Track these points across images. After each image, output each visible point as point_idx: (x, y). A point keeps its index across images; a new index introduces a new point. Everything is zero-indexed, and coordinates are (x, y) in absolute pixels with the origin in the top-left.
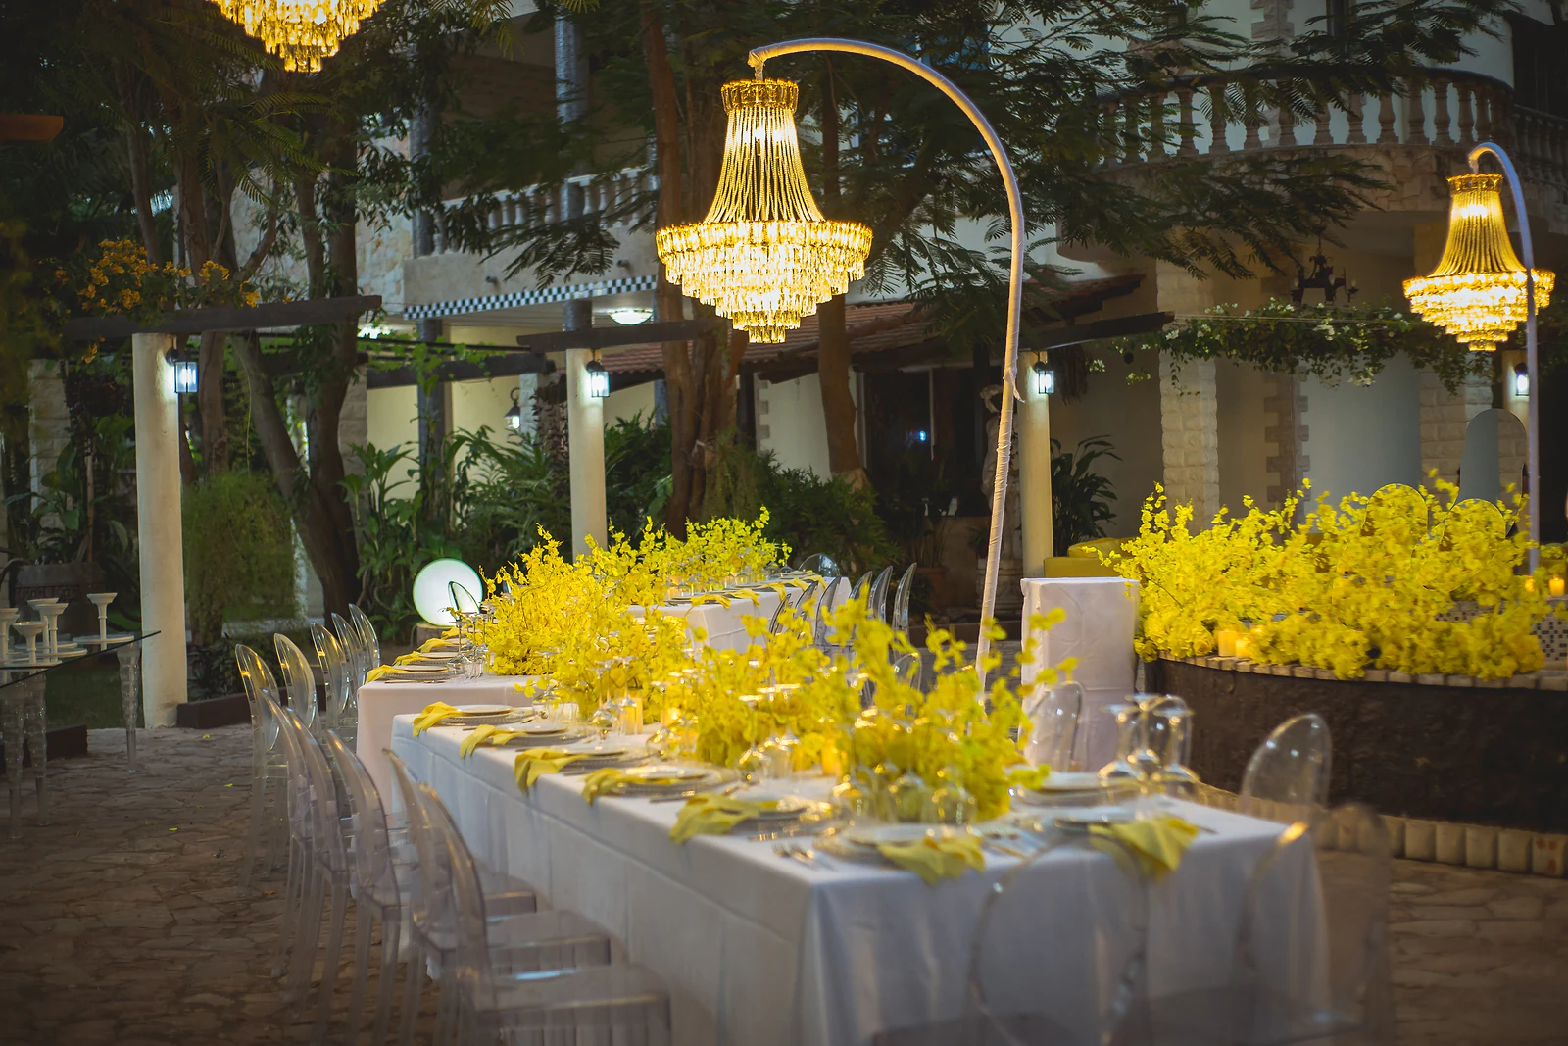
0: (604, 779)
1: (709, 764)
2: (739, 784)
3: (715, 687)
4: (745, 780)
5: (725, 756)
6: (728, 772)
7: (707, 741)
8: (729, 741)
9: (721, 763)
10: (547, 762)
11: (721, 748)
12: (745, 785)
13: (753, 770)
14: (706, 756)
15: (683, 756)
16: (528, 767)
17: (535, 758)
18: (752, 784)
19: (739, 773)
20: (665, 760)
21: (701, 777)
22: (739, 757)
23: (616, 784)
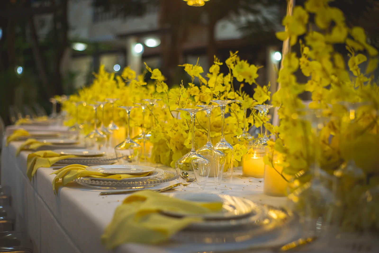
0: (68, 172)
1: (159, 165)
2: (181, 180)
3: (165, 113)
4: (185, 177)
5: (171, 160)
6: (172, 171)
7: (159, 150)
8: (173, 149)
9: (168, 165)
10: (46, 159)
11: (168, 154)
12: (184, 182)
13: (191, 170)
14: (158, 160)
15: (142, 159)
16: (34, 163)
17: (40, 156)
18: (190, 181)
19: (180, 171)
20: (130, 162)
21: (150, 174)
22: (181, 159)
23: (75, 177)
